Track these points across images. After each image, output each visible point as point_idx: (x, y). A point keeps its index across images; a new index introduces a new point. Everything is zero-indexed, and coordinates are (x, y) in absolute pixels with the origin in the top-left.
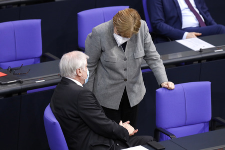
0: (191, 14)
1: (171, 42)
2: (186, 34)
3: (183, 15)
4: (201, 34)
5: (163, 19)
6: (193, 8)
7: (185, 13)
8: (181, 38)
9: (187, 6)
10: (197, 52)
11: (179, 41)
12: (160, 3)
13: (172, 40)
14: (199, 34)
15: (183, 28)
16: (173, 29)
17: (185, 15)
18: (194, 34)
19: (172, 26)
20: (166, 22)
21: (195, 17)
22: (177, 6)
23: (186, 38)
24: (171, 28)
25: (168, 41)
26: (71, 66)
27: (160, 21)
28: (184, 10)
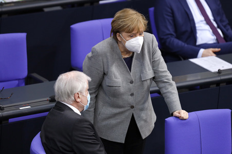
0: (208, 27)
1: (183, 62)
2: (202, 51)
3: (197, 28)
4: (220, 49)
5: (174, 34)
6: (210, 20)
7: (201, 27)
8: (195, 56)
9: (202, 18)
10: (214, 73)
11: (193, 60)
12: (171, 15)
13: (185, 59)
14: (217, 50)
15: (197, 44)
16: (186, 45)
17: (200, 28)
18: (211, 50)
19: (185, 42)
20: (178, 37)
21: (211, 31)
22: (191, 18)
23: (202, 57)
24: (183, 44)
25: (180, 60)
26: (68, 89)
27: (170, 36)
28: (198, 23)
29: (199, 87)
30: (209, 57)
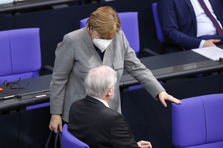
0: (208, 19)
1: (185, 52)
2: (203, 42)
3: (198, 21)
4: (220, 40)
5: (176, 26)
6: (210, 13)
7: (202, 19)
8: (197, 46)
9: (202, 11)
10: (216, 61)
11: (195, 50)
12: (173, 8)
13: (186, 50)
14: (217, 41)
15: (198, 36)
16: (188, 37)
17: (201, 21)
18: (211, 41)
19: (187, 34)
20: (180, 30)
21: (212, 23)
22: (191, 11)
23: (204, 47)
24: (186, 36)
25: (182, 50)
27: (173, 29)
28: (199, 15)
29: (201, 75)
30: (211, 47)
